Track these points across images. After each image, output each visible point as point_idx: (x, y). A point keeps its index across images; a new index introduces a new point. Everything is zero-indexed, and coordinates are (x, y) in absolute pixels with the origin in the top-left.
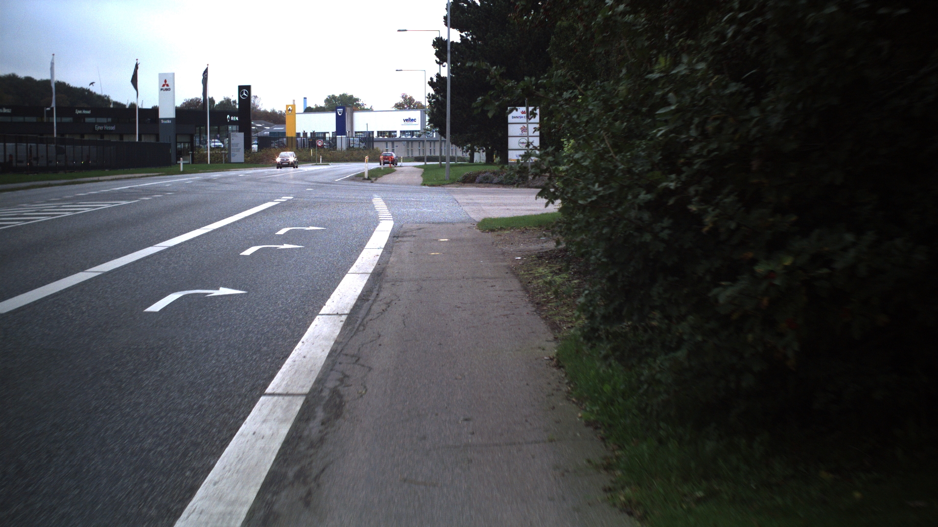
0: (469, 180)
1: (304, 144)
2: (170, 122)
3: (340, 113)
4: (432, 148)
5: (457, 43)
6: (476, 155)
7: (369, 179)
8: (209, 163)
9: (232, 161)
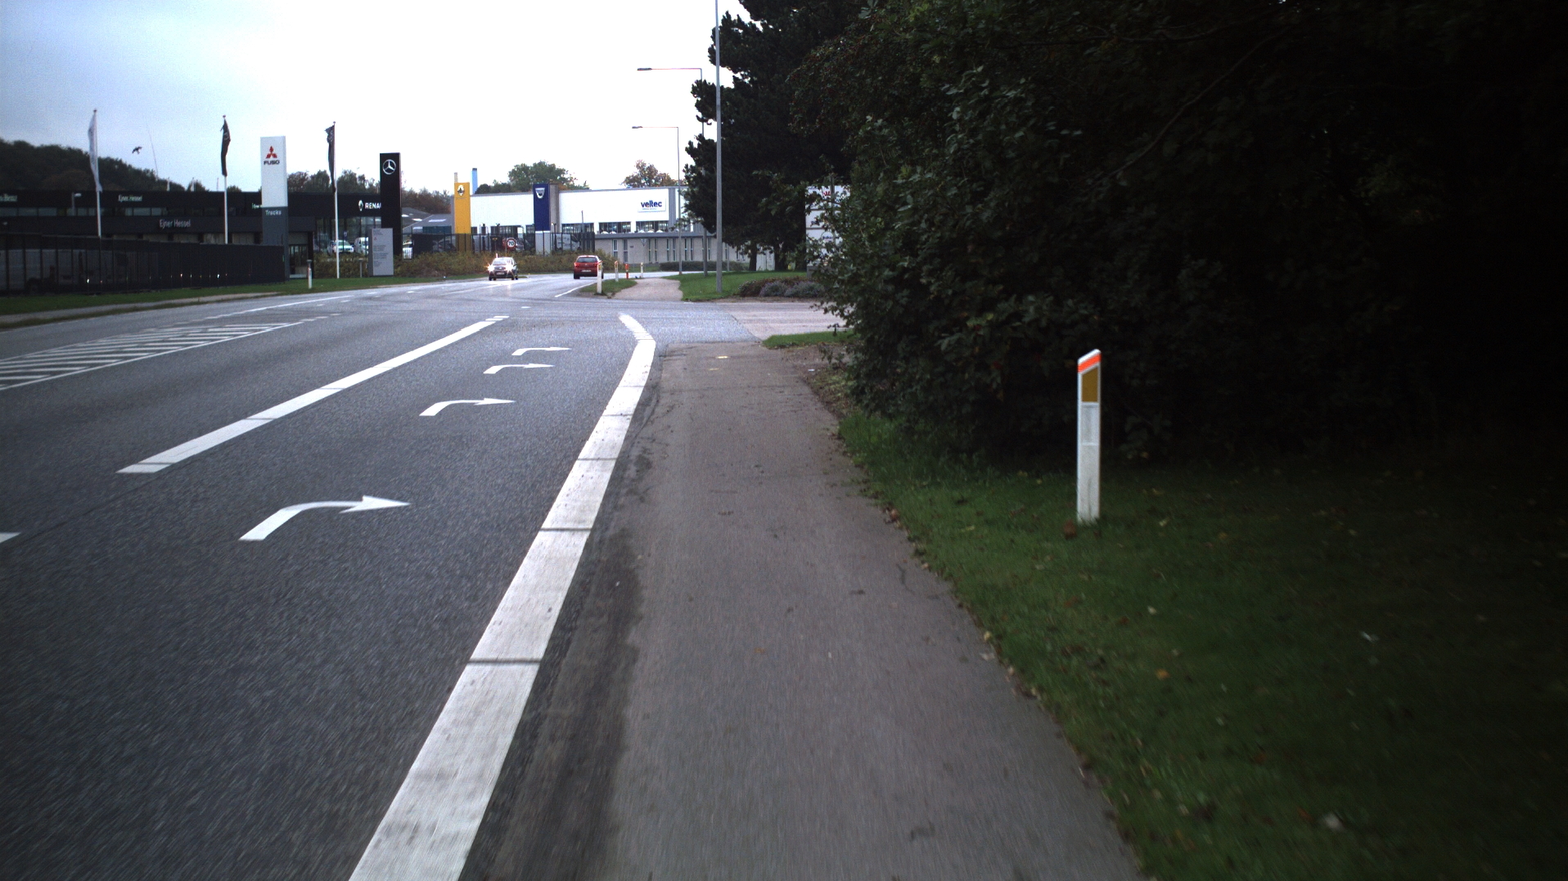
0: (751, 292)
1: (484, 246)
2: (280, 213)
3: (540, 195)
4: (689, 248)
5: (729, 89)
6: (760, 259)
7: (603, 294)
8: (338, 277)
9: (375, 273)
